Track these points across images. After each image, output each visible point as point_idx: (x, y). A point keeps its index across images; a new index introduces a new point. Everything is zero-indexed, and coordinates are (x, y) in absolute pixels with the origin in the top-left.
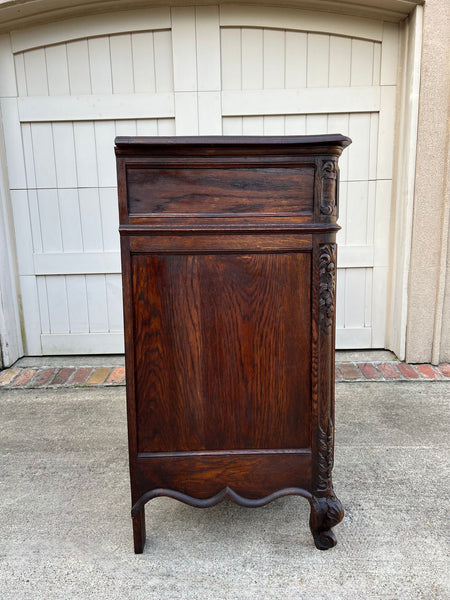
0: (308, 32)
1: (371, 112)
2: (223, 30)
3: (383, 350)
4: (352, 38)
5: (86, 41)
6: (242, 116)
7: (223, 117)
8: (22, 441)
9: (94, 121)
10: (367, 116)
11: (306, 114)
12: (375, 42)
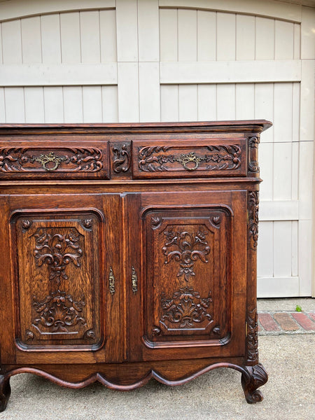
0: (236, 13)
1: (293, 82)
2: (161, 10)
3: (310, 298)
4: (275, 19)
5: (39, 18)
6: (178, 84)
7: (161, 84)
9: (43, 86)
10: (290, 86)
11: (236, 83)
12: (294, 23)
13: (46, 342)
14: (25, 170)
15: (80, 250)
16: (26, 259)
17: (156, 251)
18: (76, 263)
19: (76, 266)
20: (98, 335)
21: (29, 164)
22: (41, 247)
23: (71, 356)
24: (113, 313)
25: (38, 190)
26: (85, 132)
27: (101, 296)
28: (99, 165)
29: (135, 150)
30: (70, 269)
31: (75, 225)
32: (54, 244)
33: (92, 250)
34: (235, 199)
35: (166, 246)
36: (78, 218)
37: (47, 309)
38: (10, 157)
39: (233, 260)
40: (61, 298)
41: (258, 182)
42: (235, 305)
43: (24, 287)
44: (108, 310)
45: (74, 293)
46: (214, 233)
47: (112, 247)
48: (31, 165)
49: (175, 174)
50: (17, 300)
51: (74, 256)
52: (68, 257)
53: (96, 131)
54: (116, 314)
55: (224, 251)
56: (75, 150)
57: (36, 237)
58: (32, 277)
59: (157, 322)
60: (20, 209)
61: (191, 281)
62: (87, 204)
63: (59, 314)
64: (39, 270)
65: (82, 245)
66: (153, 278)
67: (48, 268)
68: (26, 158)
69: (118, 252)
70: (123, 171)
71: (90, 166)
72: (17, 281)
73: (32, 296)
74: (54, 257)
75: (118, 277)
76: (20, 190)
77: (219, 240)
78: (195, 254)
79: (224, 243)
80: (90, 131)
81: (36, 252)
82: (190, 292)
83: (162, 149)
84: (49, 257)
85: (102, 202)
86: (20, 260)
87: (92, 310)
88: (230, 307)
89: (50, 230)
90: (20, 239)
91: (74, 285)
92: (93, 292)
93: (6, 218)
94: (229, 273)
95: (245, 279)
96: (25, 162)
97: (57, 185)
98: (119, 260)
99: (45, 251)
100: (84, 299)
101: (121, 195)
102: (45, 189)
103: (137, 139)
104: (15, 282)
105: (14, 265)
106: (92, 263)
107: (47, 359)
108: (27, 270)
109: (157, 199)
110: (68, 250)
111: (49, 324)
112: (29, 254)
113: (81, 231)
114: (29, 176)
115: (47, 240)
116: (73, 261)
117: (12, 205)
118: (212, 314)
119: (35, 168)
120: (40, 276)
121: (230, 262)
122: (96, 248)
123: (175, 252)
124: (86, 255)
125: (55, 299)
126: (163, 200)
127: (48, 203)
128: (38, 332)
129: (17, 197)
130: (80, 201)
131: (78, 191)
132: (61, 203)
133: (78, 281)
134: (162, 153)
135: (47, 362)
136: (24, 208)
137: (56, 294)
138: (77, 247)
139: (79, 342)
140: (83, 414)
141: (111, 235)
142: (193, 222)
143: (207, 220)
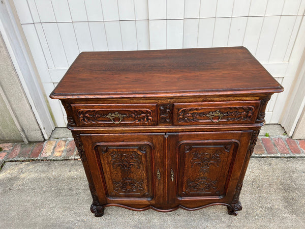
8: (68, 222)
15: (139, 161)
16: (107, 165)
17: (186, 162)
19: (137, 168)
20: (151, 194)
21: (101, 118)
22: (115, 159)
23: (137, 202)
25: (109, 131)
27: (152, 180)
28: (150, 119)
29: (176, 111)
30: (133, 169)
31: (136, 150)
32: (123, 158)
33: (146, 161)
34: (243, 136)
35: (193, 160)
36: (137, 146)
37: (121, 185)
38: (87, 115)
39: (234, 165)
40: (129, 181)
42: (231, 183)
43: (107, 177)
44: (157, 185)
46: (225, 154)
47: (159, 160)
48: (103, 119)
50: (104, 181)
51: (136, 164)
52: (132, 165)
54: (161, 187)
55: (230, 161)
56: (133, 111)
57: (112, 156)
58: (111, 173)
59: (184, 190)
60: (99, 142)
61: (206, 175)
62: (142, 140)
63: (129, 187)
64: (115, 170)
65: (140, 159)
66: (183, 173)
67: (120, 169)
68: (99, 115)
69: (163, 163)
70: (167, 122)
71: (143, 119)
72: (102, 174)
73: (112, 180)
74: (124, 164)
75: (162, 173)
76: (97, 131)
77: (228, 157)
78: (211, 163)
79: (231, 158)
80: (143, 99)
81: (112, 162)
82: (205, 179)
83: (196, 109)
84: (120, 164)
85: (152, 138)
86: (103, 165)
87: (148, 186)
88: (228, 184)
89: (119, 152)
90: (101, 157)
91: (137, 176)
92: (148, 179)
93: (91, 146)
94: (230, 171)
95: (239, 174)
96: (98, 117)
98: (163, 166)
99: (118, 161)
100: (142, 181)
102: (114, 131)
104: (101, 174)
105: (100, 168)
106: (146, 167)
108: (108, 169)
109: (189, 137)
110: (132, 161)
111: (123, 191)
112: (108, 163)
113: (139, 153)
114: (103, 125)
115: (118, 157)
116: (135, 166)
117: (94, 140)
118: (217, 187)
119: (105, 121)
120: (116, 172)
121: (232, 167)
122: (149, 160)
123: (198, 162)
124: (143, 164)
125: (126, 181)
126: (193, 138)
127: (117, 139)
128: (117, 193)
130: (138, 138)
131: (136, 131)
132: (126, 139)
133: (139, 174)
134: (195, 111)
135: (124, 203)
136: (102, 142)
138: (137, 160)
140: (144, 218)
141: (158, 155)
143: (222, 148)
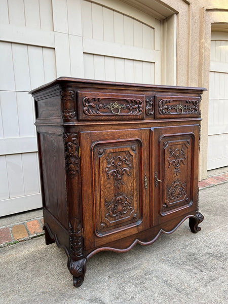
1: (151, 62)
4: (142, 23)
13: (112, 228)
14: (102, 114)
15: (130, 165)
16: (101, 175)
17: (165, 161)
18: (129, 173)
19: (128, 175)
21: (103, 109)
22: (110, 165)
23: (126, 232)
24: (147, 201)
25: (106, 127)
26: (133, 89)
28: (141, 111)
29: (157, 102)
30: (125, 177)
31: (129, 149)
32: (117, 163)
34: (195, 129)
35: (169, 158)
36: (129, 145)
37: (113, 206)
38: (92, 104)
40: (121, 197)
41: (201, 120)
42: (194, 184)
44: (144, 198)
45: (127, 192)
46: (188, 148)
47: (146, 161)
48: (105, 110)
49: (174, 116)
51: (127, 169)
52: (124, 170)
53: (139, 89)
56: (129, 101)
57: (107, 159)
58: (105, 186)
59: (165, 201)
60: (97, 141)
61: (179, 175)
62: (134, 136)
63: (120, 207)
64: (108, 181)
65: (132, 162)
66: (163, 176)
67: (113, 179)
68: (102, 105)
70: (151, 114)
71: (136, 111)
73: (105, 200)
74: (118, 171)
75: (149, 178)
76: (95, 128)
78: (181, 160)
80: (135, 89)
81: (107, 169)
82: (178, 181)
83: (169, 101)
84: (114, 171)
85: (141, 134)
86: (97, 176)
87: (137, 201)
89: (115, 154)
90: (96, 162)
91: (127, 187)
93: (89, 148)
94: (192, 168)
96: (101, 108)
97: (119, 124)
99: (112, 168)
100: (132, 195)
101: (152, 129)
102: (110, 127)
103: (158, 95)
107: (113, 238)
108: (102, 182)
109: (167, 130)
110: (124, 165)
111: (114, 216)
112: (103, 171)
113: (132, 153)
114: (103, 118)
115: (113, 161)
116: (127, 173)
117: (93, 138)
118: (186, 191)
119: (106, 112)
120: (109, 185)
121: (193, 163)
123: (173, 161)
124: (133, 168)
125: (118, 198)
126: (169, 131)
127: (114, 136)
128: (108, 222)
129: (96, 133)
130: (130, 134)
131: (128, 127)
132: (121, 136)
133: (129, 184)
134: (168, 103)
135: (113, 240)
136: (100, 140)
137: (118, 194)
138: (129, 163)
139: (129, 222)
142: (180, 143)
143: (186, 141)
